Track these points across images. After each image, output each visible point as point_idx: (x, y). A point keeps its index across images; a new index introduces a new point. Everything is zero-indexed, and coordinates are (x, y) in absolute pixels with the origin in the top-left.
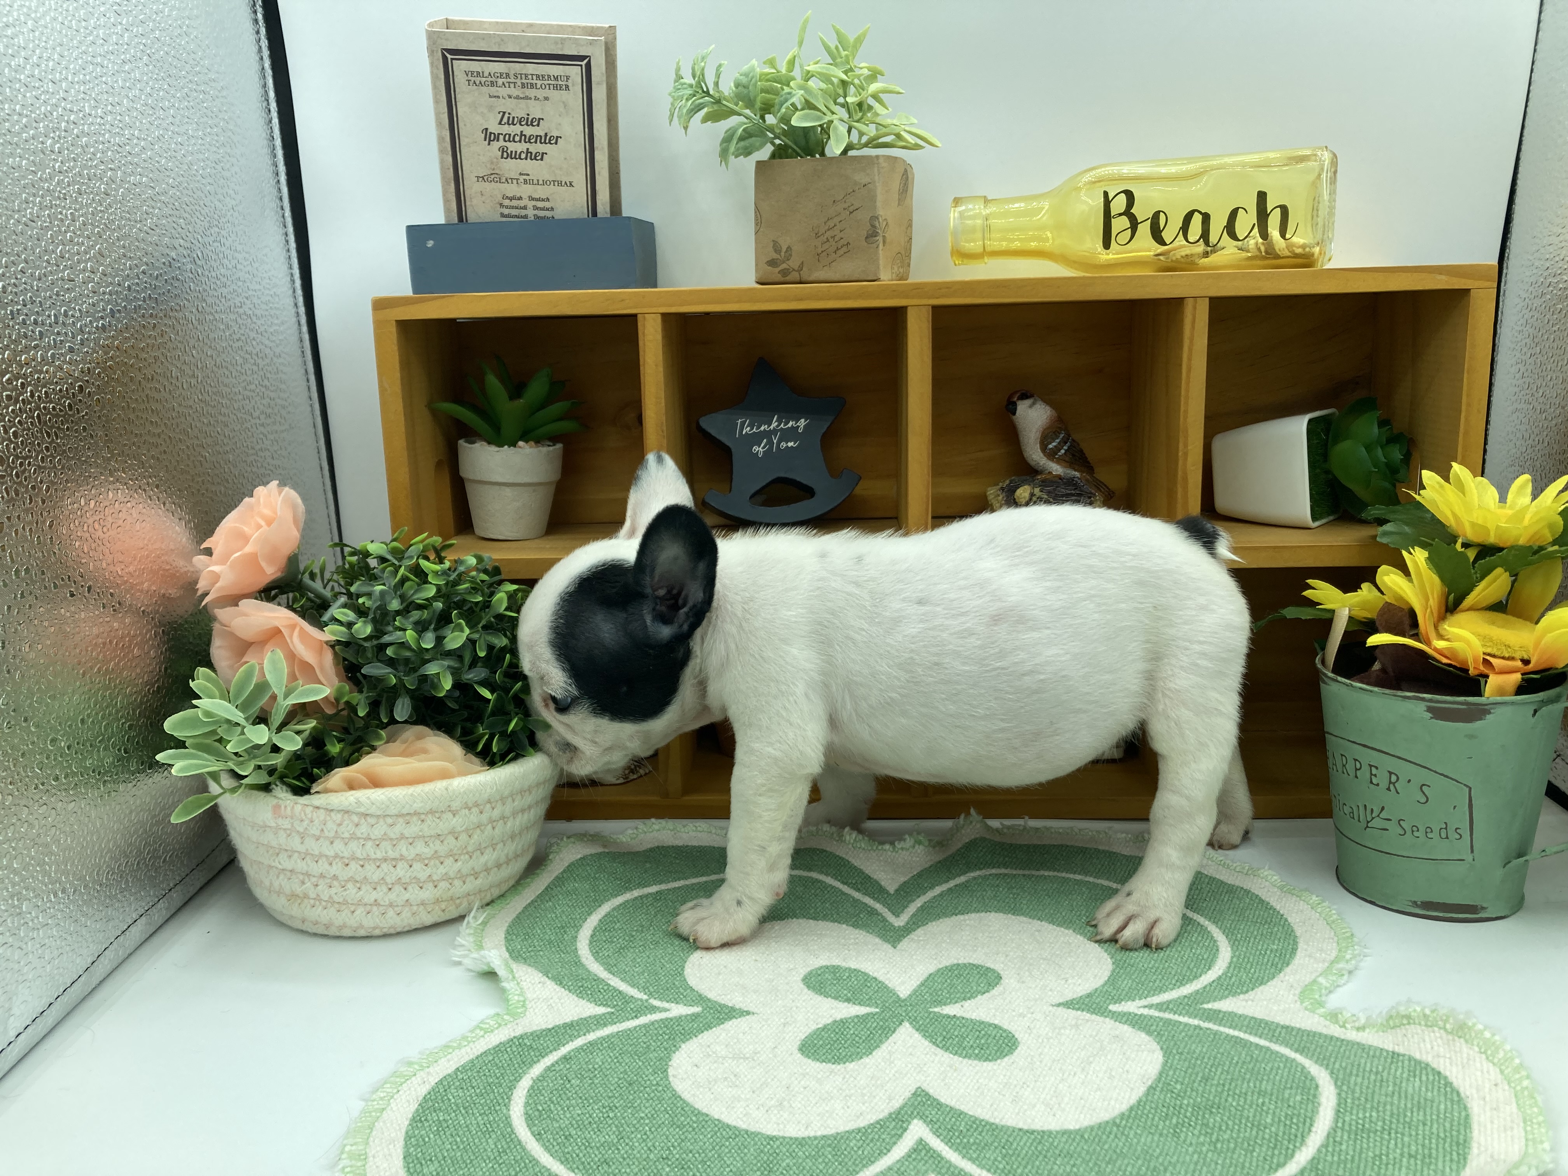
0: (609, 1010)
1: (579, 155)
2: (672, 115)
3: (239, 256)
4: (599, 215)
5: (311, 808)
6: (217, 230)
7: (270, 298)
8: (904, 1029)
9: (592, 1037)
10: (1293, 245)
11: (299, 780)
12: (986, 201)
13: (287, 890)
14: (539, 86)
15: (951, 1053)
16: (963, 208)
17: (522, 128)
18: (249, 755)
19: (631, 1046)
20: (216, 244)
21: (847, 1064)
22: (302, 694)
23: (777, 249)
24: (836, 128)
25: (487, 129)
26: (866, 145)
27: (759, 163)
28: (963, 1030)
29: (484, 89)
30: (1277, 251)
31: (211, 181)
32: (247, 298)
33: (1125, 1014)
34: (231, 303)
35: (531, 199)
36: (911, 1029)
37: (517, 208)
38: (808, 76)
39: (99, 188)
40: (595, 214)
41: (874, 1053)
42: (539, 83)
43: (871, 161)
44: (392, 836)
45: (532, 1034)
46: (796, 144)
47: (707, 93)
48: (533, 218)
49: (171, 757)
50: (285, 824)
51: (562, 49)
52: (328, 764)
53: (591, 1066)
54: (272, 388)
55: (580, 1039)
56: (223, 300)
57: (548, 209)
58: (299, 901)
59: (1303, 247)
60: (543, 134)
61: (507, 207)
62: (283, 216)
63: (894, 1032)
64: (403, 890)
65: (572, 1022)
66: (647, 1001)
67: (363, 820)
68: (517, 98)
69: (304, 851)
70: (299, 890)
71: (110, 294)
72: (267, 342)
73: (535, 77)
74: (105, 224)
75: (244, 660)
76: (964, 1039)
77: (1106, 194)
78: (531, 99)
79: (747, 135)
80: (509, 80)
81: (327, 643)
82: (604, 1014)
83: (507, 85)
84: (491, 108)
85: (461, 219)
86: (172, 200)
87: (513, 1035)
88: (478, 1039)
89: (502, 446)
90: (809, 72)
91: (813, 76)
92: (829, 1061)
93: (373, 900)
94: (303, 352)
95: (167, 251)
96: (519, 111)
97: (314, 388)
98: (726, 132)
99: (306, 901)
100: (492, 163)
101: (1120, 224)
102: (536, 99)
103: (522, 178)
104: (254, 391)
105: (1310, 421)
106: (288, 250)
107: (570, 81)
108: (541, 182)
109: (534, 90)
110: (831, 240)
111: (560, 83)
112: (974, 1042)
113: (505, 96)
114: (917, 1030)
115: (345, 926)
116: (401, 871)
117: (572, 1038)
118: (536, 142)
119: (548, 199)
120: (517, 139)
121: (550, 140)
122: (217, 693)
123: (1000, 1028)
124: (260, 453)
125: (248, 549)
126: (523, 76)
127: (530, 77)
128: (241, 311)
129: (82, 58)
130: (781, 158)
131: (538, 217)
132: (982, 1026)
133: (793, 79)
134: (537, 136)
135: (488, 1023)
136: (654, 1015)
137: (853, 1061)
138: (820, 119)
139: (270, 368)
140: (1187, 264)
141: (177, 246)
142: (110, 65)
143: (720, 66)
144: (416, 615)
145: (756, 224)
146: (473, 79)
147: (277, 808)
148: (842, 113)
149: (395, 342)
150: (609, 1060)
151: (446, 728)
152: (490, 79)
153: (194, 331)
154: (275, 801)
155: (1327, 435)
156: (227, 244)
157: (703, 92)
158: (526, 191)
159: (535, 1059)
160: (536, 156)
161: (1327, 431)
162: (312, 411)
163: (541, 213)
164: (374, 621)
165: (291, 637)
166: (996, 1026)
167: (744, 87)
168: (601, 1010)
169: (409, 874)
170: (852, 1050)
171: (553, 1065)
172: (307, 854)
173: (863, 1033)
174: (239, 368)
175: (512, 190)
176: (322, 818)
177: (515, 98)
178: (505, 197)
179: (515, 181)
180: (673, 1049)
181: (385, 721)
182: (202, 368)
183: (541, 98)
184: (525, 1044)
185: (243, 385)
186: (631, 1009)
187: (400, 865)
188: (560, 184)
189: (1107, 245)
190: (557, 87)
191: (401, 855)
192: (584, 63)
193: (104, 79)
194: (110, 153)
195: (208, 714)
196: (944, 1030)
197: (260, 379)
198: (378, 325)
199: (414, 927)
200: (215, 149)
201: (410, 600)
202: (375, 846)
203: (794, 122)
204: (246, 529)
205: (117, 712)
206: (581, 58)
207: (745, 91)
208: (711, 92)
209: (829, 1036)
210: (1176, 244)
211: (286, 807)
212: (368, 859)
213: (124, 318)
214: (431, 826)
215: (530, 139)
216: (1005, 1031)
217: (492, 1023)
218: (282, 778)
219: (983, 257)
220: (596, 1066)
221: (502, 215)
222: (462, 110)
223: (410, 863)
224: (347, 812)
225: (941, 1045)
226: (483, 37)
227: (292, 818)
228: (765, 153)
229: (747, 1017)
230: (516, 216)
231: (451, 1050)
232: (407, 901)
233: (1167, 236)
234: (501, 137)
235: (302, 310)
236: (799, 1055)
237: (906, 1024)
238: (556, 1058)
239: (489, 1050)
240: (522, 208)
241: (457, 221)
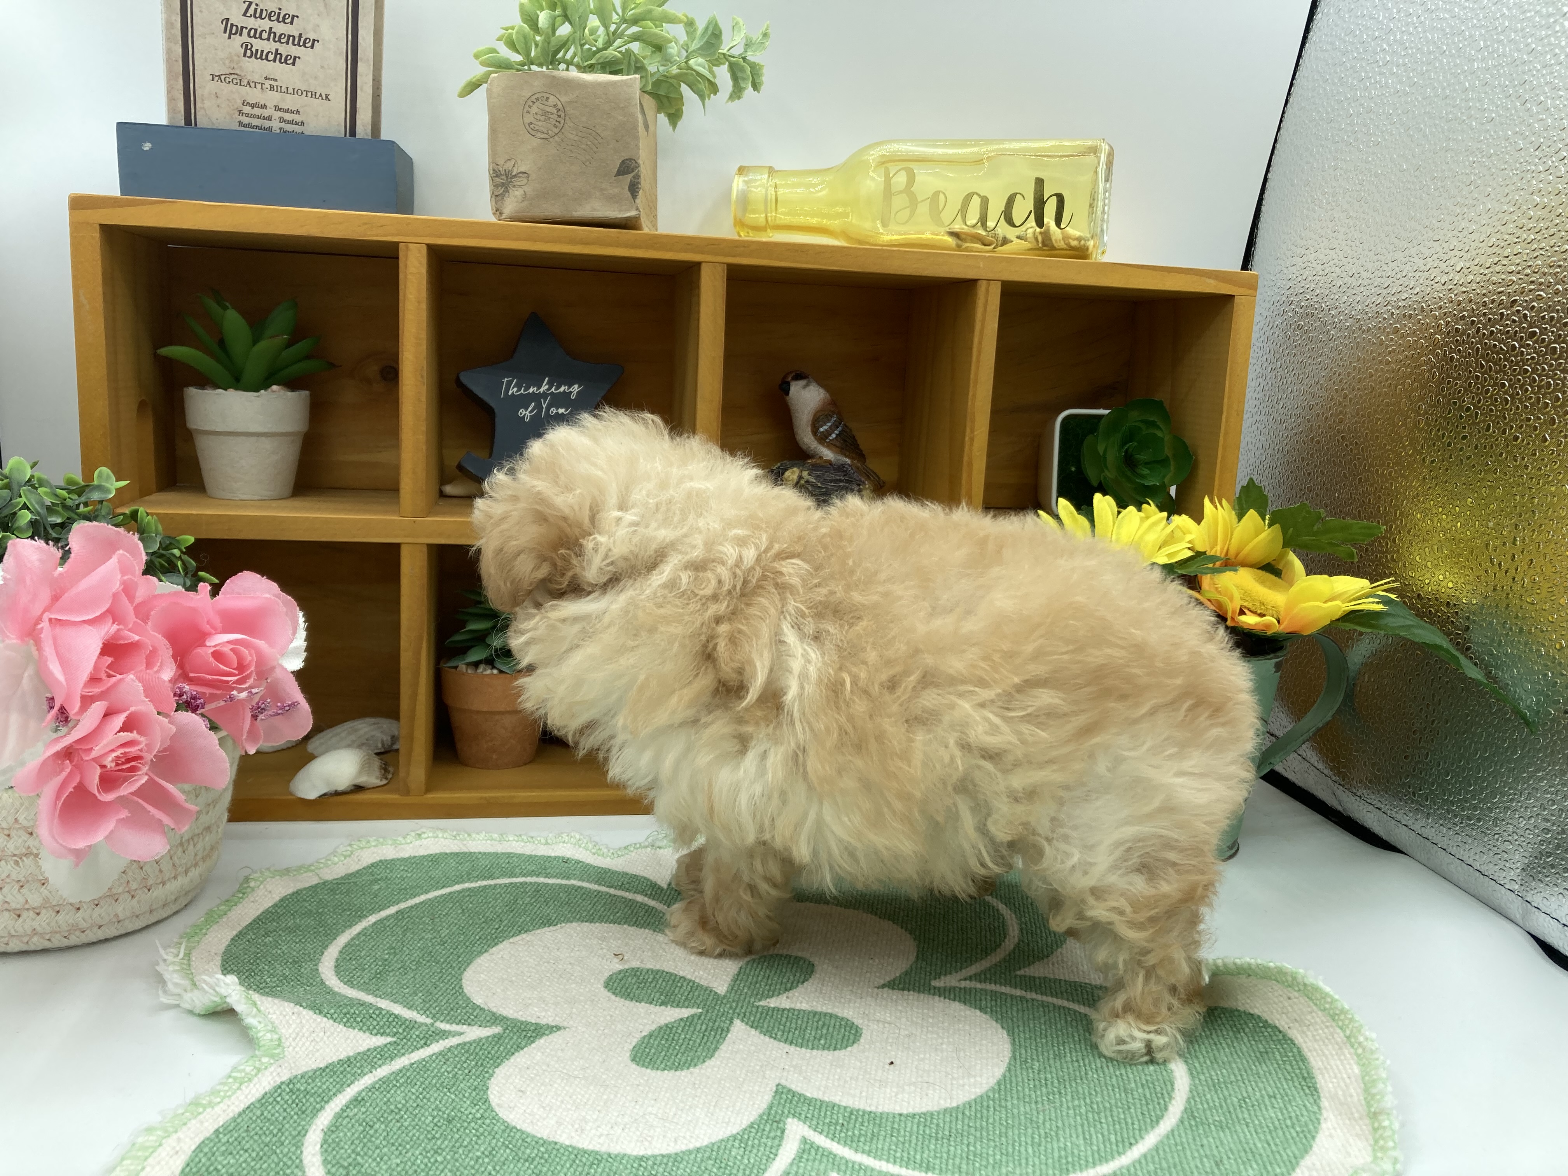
1: (339, 64)
4: (358, 136)
8: (737, 1028)
10: (1068, 236)
16: (748, 177)
17: (271, 24)
25: (227, 20)
30: (1053, 238)
35: (278, 108)
36: (744, 1027)
37: (259, 117)
40: (353, 133)
48: (278, 132)
57: (297, 124)
59: (1077, 238)
60: (296, 34)
61: (247, 115)
63: (728, 1031)
85: (188, 121)
96: (269, 4)
100: (232, 61)
101: (900, 201)
103: (267, 84)
108: (291, 91)
114: (753, 1027)
118: (287, 43)
119: (298, 112)
120: (265, 35)
121: (304, 42)
131: (285, 132)
134: (289, 36)
149: (99, 250)
160: (286, 59)
163: (289, 127)
175: (254, 95)
178: (245, 103)
179: (259, 86)
188: (314, 95)
198: (77, 226)
209: (661, 1042)
215: (280, 38)
221: (241, 124)
230: (258, 127)
234: (245, 31)
237: (738, 1022)
240: (265, 118)
241: (182, 123)
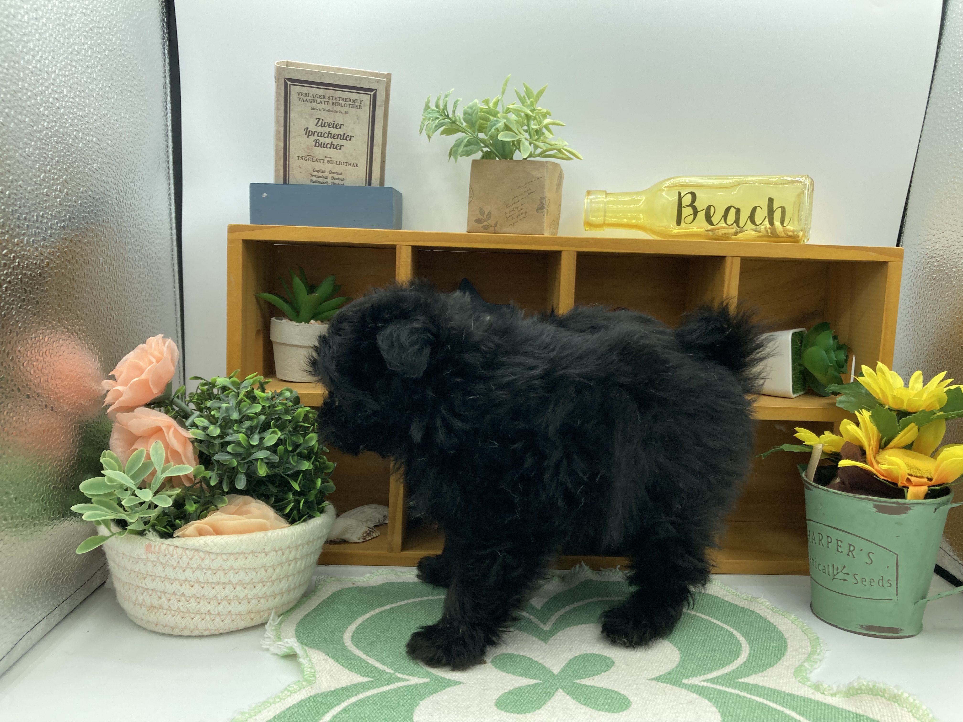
0: (370, 679)
1: (364, 148)
2: (421, 129)
3: (144, 194)
4: (372, 185)
5: (172, 547)
6: (132, 175)
7: (157, 222)
8: (559, 694)
9: (361, 696)
10: (788, 230)
11: (165, 527)
12: (607, 194)
13: (148, 603)
14: (343, 105)
15: (590, 707)
16: (593, 196)
17: (329, 129)
18: (132, 510)
19: (387, 702)
20: (132, 184)
21: (527, 714)
22: (174, 471)
23: (482, 212)
24: (523, 143)
25: (307, 128)
26: (539, 155)
27: (474, 161)
28: (596, 694)
29: (308, 104)
30: (778, 232)
31: (132, 145)
32: (145, 220)
33: (693, 685)
34: (136, 222)
35: (331, 172)
36: (563, 694)
37: (321, 177)
38: (508, 111)
39: (68, 141)
40: (370, 184)
41: (543, 708)
42: (343, 103)
43: (542, 164)
44: (225, 567)
45: (321, 694)
46: (497, 150)
47: (448, 117)
48: (331, 184)
49: (81, 508)
50: (153, 557)
51: (359, 84)
52: (186, 518)
53: (362, 716)
54: (154, 278)
55: (353, 698)
56: (132, 219)
57: (340, 180)
58: (156, 611)
59: (793, 231)
60: (342, 134)
61: (315, 176)
62: (169, 173)
63: (553, 695)
64: (227, 604)
65: (347, 687)
66: (394, 674)
67: (207, 556)
68: (329, 111)
69: (164, 576)
70: (156, 603)
71: (69, 207)
72: (153, 249)
73: (341, 99)
74: (70, 163)
75: (134, 447)
76: (598, 699)
77: (680, 193)
78: (337, 112)
79: (469, 143)
80: (324, 100)
81: (189, 439)
82: (367, 682)
83: (323, 103)
84: (311, 116)
85: (285, 181)
86: (110, 154)
87: (309, 695)
88: (287, 697)
89: (301, 323)
90: (509, 108)
91: (510, 112)
92: (515, 713)
93: (207, 610)
94: (173, 258)
95: (105, 184)
96: (329, 118)
97: (177, 281)
98: (456, 141)
99: (160, 610)
100: (308, 149)
101: (687, 211)
102: (340, 112)
103: (326, 160)
104: (144, 278)
105: (793, 334)
106: (170, 194)
107: (362, 103)
108: (338, 163)
109: (340, 107)
110: (516, 210)
111: (356, 104)
112: (604, 701)
113: (321, 109)
114: (568, 694)
115: (185, 628)
116: (228, 591)
117: (348, 697)
118: (337, 138)
119: (341, 174)
120: (326, 135)
121: (346, 138)
122: (117, 468)
123: (619, 694)
124: (144, 318)
125: (143, 376)
126: (334, 98)
127: (338, 99)
128: (141, 227)
129: (64, 61)
130: (487, 159)
131: (334, 184)
132: (608, 692)
133: (498, 113)
134: (339, 135)
135: (293, 687)
136: (399, 683)
137: (530, 712)
138: (514, 137)
139: (154, 266)
140: (726, 237)
141: (110, 182)
142: (80, 68)
143: (457, 101)
144: (247, 424)
145: (470, 197)
146: (302, 97)
147: (149, 546)
148: (526, 135)
149: (241, 253)
150: (374, 711)
151: (265, 497)
152: (312, 98)
153: (115, 236)
154: (147, 542)
155: (801, 343)
156: (138, 185)
157: (445, 115)
158: (328, 167)
159: (326, 710)
160: (336, 147)
161: (801, 341)
162: (175, 295)
163: (336, 182)
164: (220, 426)
165: (168, 434)
166: (616, 692)
167: (469, 115)
168: (366, 679)
169: (233, 594)
170: (529, 706)
171: (337, 714)
172: (166, 578)
173: (534, 696)
174: (137, 263)
175: (319, 166)
176: (180, 553)
177: (327, 111)
178: (314, 170)
179: (322, 161)
180: (415, 704)
181: (226, 490)
182: (117, 260)
183: (344, 112)
184: (318, 701)
185: (138, 274)
186: (385, 679)
187: (228, 587)
188: (350, 164)
189: (679, 223)
190: (353, 106)
191: (229, 581)
192: (372, 93)
193: (76, 75)
194: (76, 121)
195: (111, 480)
196: (585, 694)
197: (147, 271)
198: (230, 241)
199: (231, 630)
200: (135, 126)
201: (244, 414)
202: (212, 574)
203: (500, 137)
204: (142, 364)
205: (47, 477)
206: (371, 90)
207: (470, 117)
208: (450, 116)
209: (513, 697)
210: (719, 225)
211: (155, 546)
212: (207, 582)
213: (77, 223)
214: (250, 562)
215: (334, 136)
216: (622, 695)
217: (295, 687)
218: (153, 526)
219: (603, 227)
220: (366, 715)
221: (312, 181)
222: (294, 115)
223: (235, 586)
224: (197, 550)
225: (584, 703)
226: (311, 73)
227: (159, 553)
228: (478, 155)
229: (460, 685)
230: (320, 182)
231: (269, 705)
232: (230, 611)
233: (715, 220)
234: (316, 134)
235: (174, 232)
236: (496, 709)
237: (560, 690)
238: (339, 710)
239: (295, 704)
240: (324, 178)
241: (282, 182)
